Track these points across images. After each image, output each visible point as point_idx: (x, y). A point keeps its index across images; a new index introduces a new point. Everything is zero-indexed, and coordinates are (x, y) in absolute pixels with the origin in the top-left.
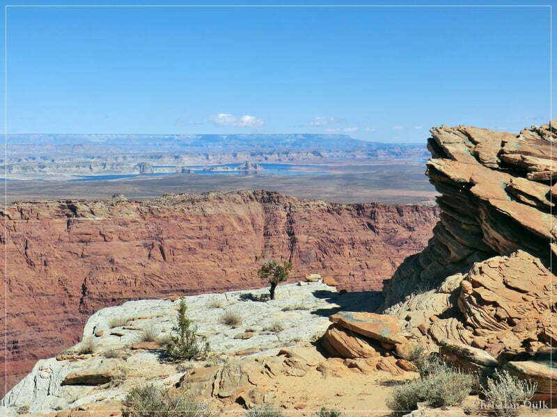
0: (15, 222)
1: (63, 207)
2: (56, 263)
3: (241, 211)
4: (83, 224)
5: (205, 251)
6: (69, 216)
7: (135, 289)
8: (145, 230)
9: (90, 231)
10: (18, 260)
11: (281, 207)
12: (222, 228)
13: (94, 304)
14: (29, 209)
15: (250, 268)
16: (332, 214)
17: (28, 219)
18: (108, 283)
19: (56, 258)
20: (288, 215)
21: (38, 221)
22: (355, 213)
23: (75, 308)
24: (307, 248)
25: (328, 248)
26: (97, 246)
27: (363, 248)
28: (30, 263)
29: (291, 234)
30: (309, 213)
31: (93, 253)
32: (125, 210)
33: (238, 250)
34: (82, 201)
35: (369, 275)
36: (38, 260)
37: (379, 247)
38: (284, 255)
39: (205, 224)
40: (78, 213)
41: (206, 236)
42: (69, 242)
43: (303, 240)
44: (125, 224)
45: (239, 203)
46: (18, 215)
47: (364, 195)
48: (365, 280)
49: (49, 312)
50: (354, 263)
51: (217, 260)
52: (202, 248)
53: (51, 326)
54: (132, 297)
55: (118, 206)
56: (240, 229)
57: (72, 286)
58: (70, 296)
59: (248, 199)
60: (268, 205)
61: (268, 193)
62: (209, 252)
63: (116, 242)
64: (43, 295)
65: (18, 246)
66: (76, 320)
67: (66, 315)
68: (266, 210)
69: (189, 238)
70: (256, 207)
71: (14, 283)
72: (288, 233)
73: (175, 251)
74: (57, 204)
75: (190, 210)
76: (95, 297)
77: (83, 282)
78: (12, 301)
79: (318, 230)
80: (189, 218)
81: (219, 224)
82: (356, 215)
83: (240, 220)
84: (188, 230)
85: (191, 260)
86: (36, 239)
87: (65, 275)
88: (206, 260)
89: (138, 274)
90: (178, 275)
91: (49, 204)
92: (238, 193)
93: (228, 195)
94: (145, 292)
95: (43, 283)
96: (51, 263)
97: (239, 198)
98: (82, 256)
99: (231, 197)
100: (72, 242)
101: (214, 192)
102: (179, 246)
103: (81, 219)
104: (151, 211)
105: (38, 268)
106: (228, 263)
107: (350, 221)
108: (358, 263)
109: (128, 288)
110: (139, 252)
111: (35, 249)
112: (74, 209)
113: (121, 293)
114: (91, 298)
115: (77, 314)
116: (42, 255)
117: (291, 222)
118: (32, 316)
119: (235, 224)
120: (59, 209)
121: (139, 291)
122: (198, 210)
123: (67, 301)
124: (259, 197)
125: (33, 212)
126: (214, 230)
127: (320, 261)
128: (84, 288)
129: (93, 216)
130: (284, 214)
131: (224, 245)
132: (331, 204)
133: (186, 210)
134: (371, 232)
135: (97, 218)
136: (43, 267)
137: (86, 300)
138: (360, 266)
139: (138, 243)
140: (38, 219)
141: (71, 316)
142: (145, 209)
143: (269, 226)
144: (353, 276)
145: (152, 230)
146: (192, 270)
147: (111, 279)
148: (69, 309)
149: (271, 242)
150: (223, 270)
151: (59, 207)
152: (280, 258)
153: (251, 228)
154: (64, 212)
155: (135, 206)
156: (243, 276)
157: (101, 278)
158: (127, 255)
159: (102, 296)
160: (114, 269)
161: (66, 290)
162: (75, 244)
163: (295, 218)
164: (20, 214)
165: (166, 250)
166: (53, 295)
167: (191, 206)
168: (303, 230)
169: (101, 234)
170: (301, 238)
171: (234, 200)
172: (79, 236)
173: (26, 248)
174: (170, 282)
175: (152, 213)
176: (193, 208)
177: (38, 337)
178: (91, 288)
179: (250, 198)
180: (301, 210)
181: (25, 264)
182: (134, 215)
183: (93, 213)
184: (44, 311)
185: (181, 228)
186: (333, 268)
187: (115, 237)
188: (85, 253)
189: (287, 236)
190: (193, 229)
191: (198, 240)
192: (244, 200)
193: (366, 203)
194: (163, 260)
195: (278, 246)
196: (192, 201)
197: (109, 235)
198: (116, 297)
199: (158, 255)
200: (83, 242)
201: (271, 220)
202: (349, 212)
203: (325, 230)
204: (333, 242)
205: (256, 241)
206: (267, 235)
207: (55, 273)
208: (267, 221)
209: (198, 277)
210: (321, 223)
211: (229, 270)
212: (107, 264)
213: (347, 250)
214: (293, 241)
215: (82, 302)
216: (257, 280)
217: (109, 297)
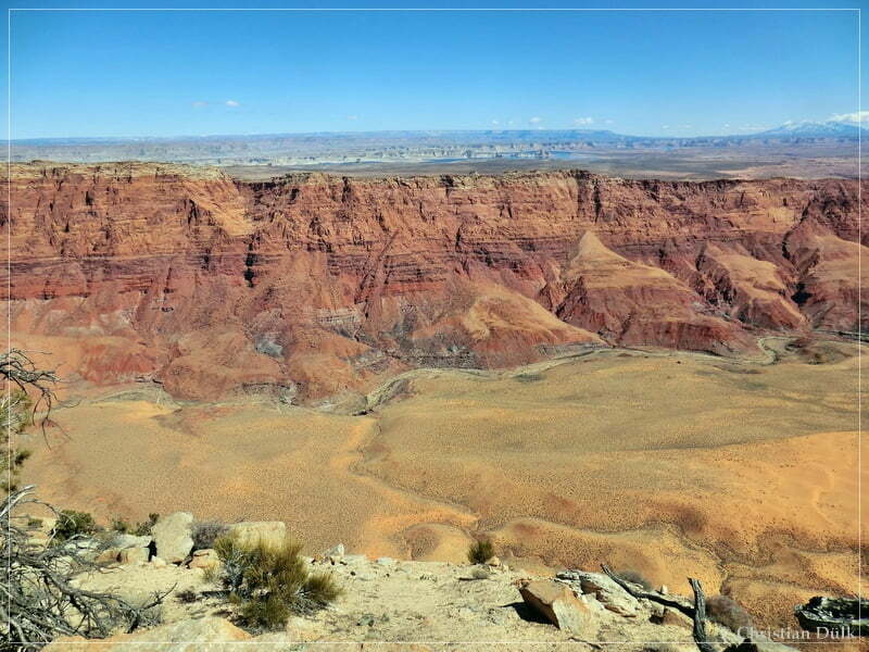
0: (413, 191)
1: (443, 180)
2: (440, 218)
3: (562, 184)
4: (457, 192)
5: (538, 212)
6: (447, 186)
7: (492, 237)
8: (498, 197)
9: (462, 197)
10: (416, 215)
11: (590, 182)
12: (550, 196)
13: (465, 247)
14: (422, 181)
15: (568, 224)
16: (626, 187)
17: (422, 188)
18: (474, 232)
19: (440, 214)
20: (595, 187)
21: (428, 190)
23: (453, 249)
24: (609, 211)
25: (623, 212)
26: (468, 207)
27: (647, 212)
28: (424, 218)
29: (597, 200)
30: (610, 186)
31: (463, 212)
32: (485, 182)
33: (561, 212)
34: (456, 176)
35: (651, 231)
36: (428, 216)
37: (659, 211)
38: (592, 216)
39: (538, 193)
40: (453, 184)
41: (539, 201)
42: (448, 204)
43: (606, 205)
44: (485, 192)
45: (561, 178)
47: (649, 174)
48: (648, 235)
49: (437, 251)
50: (640, 223)
51: (546, 218)
52: (536, 210)
53: (439, 260)
55: (480, 180)
56: (561, 197)
57: (450, 234)
58: (450, 241)
60: (581, 180)
61: (581, 172)
62: (540, 213)
63: (479, 204)
64: (433, 239)
65: (416, 206)
66: (454, 257)
67: (448, 253)
68: (579, 184)
69: (528, 202)
70: (573, 182)
71: (414, 231)
72: (595, 200)
73: (518, 212)
74: (440, 178)
75: (528, 183)
76: (466, 241)
77: (458, 231)
78: (414, 243)
79: (617, 198)
80: (528, 188)
81: (548, 193)
82: (643, 188)
83: (562, 190)
84: (526, 197)
85: (529, 218)
86: (427, 201)
87: (446, 227)
88: (539, 218)
89: (494, 226)
90: (520, 228)
91: (434, 178)
92: (560, 171)
93: (553, 173)
94: (499, 239)
95: (433, 232)
96: (437, 218)
97: (560, 175)
98: (457, 214)
99: (555, 174)
100: (450, 204)
102: (521, 208)
103: (456, 188)
104: (502, 183)
105: (429, 221)
106: (553, 220)
107: (639, 192)
108: (644, 223)
109: (487, 236)
110: (494, 211)
111: (426, 209)
112: (451, 182)
113: (483, 239)
114: (463, 243)
115: (454, 253)
116: (431, 213)
117: (597, 192)
118: (427, 253)
119: (558, 193)
120: (441, 182)
121: (495, 238)
122: (533, 183)
123: (448, 244)
124: (575, 174)
125: (425, 183)
126: (544, 197)
127: (617, 220)
128: (458, 236)
129: (464, 186)
130: (592, 187)
131: (551, 208)
132: (626, 180)
133: (525, 183)
134: (653, 201)
135: (467, 188)
136: (432, 221)
137: (460, 244)
139: (494, 205)
140: (428, 188)
141: (451, 254)
142: (498, 182)
143: (581, 195)
144: (640, 232)
145: (502, 196)
146: (530, 225)
147: (476, 230)
148: (449, 249)
149: (583, 207)
150: (550, 225)
151: (441, 180)
152: (589, 218)
153: (569, 196)
154: (444, 184)
155: (491, 179)
156: (564, 229)
157: (470, 229)
158: (486, 213)
159: (471, 241)
160: (478, 223)
161: (447, 236)
162: (452, 205)
163: (601, 190)
164: (416, 184)
165: (512, 210)
166: (439, 240)
167: (528, 180)
168: (606, 198)
169: (469, 199)
170: (605, 203)
171: (557, 176)
172: (454, 200)
173: (421, 208)
174: (515, 233)
175: (503, 185)
176: (530, 181)
177: (432, 267)
178: (463, 236)
179: (568, 175)
180: (604, 184)
181: (420, 219)
182: (491, 186)
183: (463, 184)
184: (435, 250)
185: (522, 196)
187: (479, 201)
188: (459, 212)
189: (594, 202)
190: (530, 196)
191: (534, 204)
192: (564, 176)
193: (650, 180)
194: (510, 217)
195: (588, 209)
196: (529, 177)
197: (475, 199)
198: (480, 242)
199: (506, 213)
200: (457, 204)
201: (583, 191)
202: (638, 186)
203: (622, 198)
204: (626, 207)
205: (573, 205)
206: (580, 201)
207: (440, 225)
208: (580, 192)
209: (534, 229)
210: (619, 193)
211: (555, 226)
212: (473, 220)
213: (636, 213)
214: (599, 206)
215: (457, 244)
216: (573, 233)
217: (475, 242)
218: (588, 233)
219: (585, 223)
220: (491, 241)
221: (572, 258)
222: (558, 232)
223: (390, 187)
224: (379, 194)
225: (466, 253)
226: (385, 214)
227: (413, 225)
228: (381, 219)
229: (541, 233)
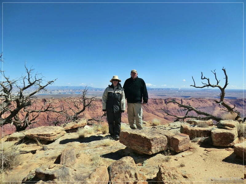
1: (43, 100)
4: (47, 103)
6: (44, 102)
18: (53, 115)
21: (38, 103)
22: (100, 101)
32: (56, 100)
34: (47, 99)
38: (87, 109)
40: (46, 101)
41: (72, 106)
45: (78, 99)
53: (42, 124)
58: (45, 118)
73: (66, 109)
86: (38, 106)
87: (44, 114)
91: (40, 99)
94: (61, 117)
104: (61, 101)
109: (57, 116)
110: (59, 109)
127: (94, 110)
130: (87, 101)
137: (49, 119)
141: (46, 122)
145: (61, 105)
155: (58, 100)
162: (46, 107)
165: (64, 108)
166: (42, 118)
169: (51, 105)
173: (36, 108)
178: (49, 116)
182: (58, 102)
183: (49, 101)
187: (54, 106)
196: (69, 99)
207: (42, 113)
216: (82, 114)
217: (53, 118)
218: (86, 114)
225: (50, 122)
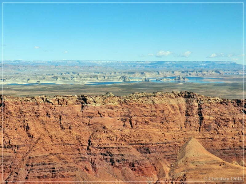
0: (55, 106)
1: (79, 99)
2: (75, 128)
3: (174, 102)
4: (90, 108)
5: (154, 123)
6: (82, 103)
7: (116, 142)
8: (122, 112)
9: (93, 111)
10: (56, 126)
11: (195, 101)
12: (163, 111)
13: (94, 150)
14: (62, 99)
15: (178, 133)
16: (223, 104)
17: (62, 105)
18: (102, 139)
19: (76, 125)
20: (199, 105)
21: (67, 106)
22: (236, 104)
23: (85, 152)
24: (209, 123)
25: (220, 123)
26: (98, 120)
27: (240, 123)
28: (62, 128)
29: (200, 115)
30: (210, 104)
31: (94, 123)
32: (112, 100)
33: (171, 123)
34: (89, 96)
35: (243, 138)
36: (66, 126)
38: (196, 126)
39: (154, 109)
40: (87, 102)
41: (154, 115)
42: (83, 117)
43: (207, 118)
44: (112, 108)
45: (173, 98)
46: (57, 102)
47: (241, 95)
48: (241, 141)
49: (71, 153)
50: (235, 132)
51: (160, 128)
52: (152, 122)
53: (72, 161)
54: (114, 147)
55: (108, 99)
56: (173, 112)
57: (83, 140)
58: (82, 145)
59: (178, 96)
60: (188, 99)
61: (188, 93)
62: (155, 124)
63: (106, 118)
64: (68, 144)
65: (57, 119)
66: (85, 158)
67: (80, 155)
68: (187, 102)
69: (146, 116)
70: (182, 100)
71: (54, 138)
72: (198, 114)
73: (137, 123)
74: (77, 97)
75: (147, 101)
76: (95, 146)
77: (89, 138)
78: (53, 147)
79: (215, 113)
80: (146, 105)
81: (162, 109)
82: (236, 105)
83: (173, 107)
84: (145, 112)
85: (146, 128)
86: (66, 115)
87: (80, 134)
88: (154, 128)
89: (118, 134)
90: (139, 136)
91: (72, 97)
92: (172, 93)
93: (167, 94)
94: (121, 144)
95: (68, 138)
96: (73, 128)
97: (173, 95)
98: (89, 125)
99: (168, 95)
100: (84, 117)
101: (160, 92)
102: (140, 120)
103: (89, 105)
104: (125, 102)
105: (66, 130)
106: (166, 130)
107: (233, 109)
108: (237, 132)
109: (112, 142)
110: (118, 123)
111: (65, 120)
112: (85, 100)
113: (108, 144)
114: (93, 147)
115: (85, 155)
116: (68, 124)
117: (200, 109)
118: (62, 155)
119: (170, 109)
120: (78, 100)
121: (118, 144)
122: (150, 101)
123: (80, 148)
124: (184, 95)
125: (64, 101)
126: (158, 112)
127: (216, 130)
128: (89, 141)
129: (95, 104)
130: (197, 104)
131: (164, 120)
132: (223, 99)
133: (144, 101)
134: (244, 115)
135: (97, 105)
136: (69, 130)
137: (90, 147)
138: (238, 133)
139: (118, 118)
140: (67, 105)
141: (82, 156)
142: (122, 100)
143: (188, 111)
144: (235, 139)
145: (125, 111)
146: (147, 133)
147: (104, 137)
148: (81, 152)
149: (189, 119)
150: (163, 133)
151: (78, 99)
152: (194, 128)
153: (178, 111)
154: (80, 101)
155: (117, 99)
156: (174, 137)
157: (99, 136)
158: (113, 124)
159: (99, 146)
160: (105, 132)
161: (80, 142)
162: (86, 118)
163: (203, 107)
164: (58, 102)
165: (133, 122)
166: (74, 145)
167: (147, 99)
168: (207, 113)
169: (99, 113)
170: (206, 117)
171: (170, 96)
172: (88, 114)
173: (60, 120)
174: (134, 139)
175: (126, 103)
176: (148, 100)
177: (65, 166)
178: (93, 141)
179: (179, 95)
180: (206, 102)
181: (60, 128)
182: (117, 104)
183: (95, 102)
184: (69, 153)
185: (141, 111)
186: (223, 134)
187: (106, 115)
188: (91, 123)
189: (198, 116)
190: (147, 112)
191: (150, 118)
192: (175, 97)
193: (242, 99)
194: (131, 128)
195: (194, 121)
196: (147, 97)
197: (103, 114)
198: (106, 146)
199: (128, 124)
200: (89, 117)
201: (190, 107)
202: (233, 104)
203: (219, 113)
204: (223, 120)
205: (182, 118)
206: (187, 115)
207: (75, 133)
208: (188, 108)
209: (150, 137)
210: (217, 109)
211: (166, 134)
212: (102, 129)
213: (231, 124)
214: (201, 119)
215: (88, 148)
216: (181, 139)
217: (102, 146)
218: (193, 139)
219: (190, 132)
220: (114, 146)
221: (180, 159)
222: (169, 139)
223: (37, 104)
224: (26, 109)
225: (95, 155)
226: (30, 124)
227: (53, 133)
228: (28, 128)
229: (155, 140)
